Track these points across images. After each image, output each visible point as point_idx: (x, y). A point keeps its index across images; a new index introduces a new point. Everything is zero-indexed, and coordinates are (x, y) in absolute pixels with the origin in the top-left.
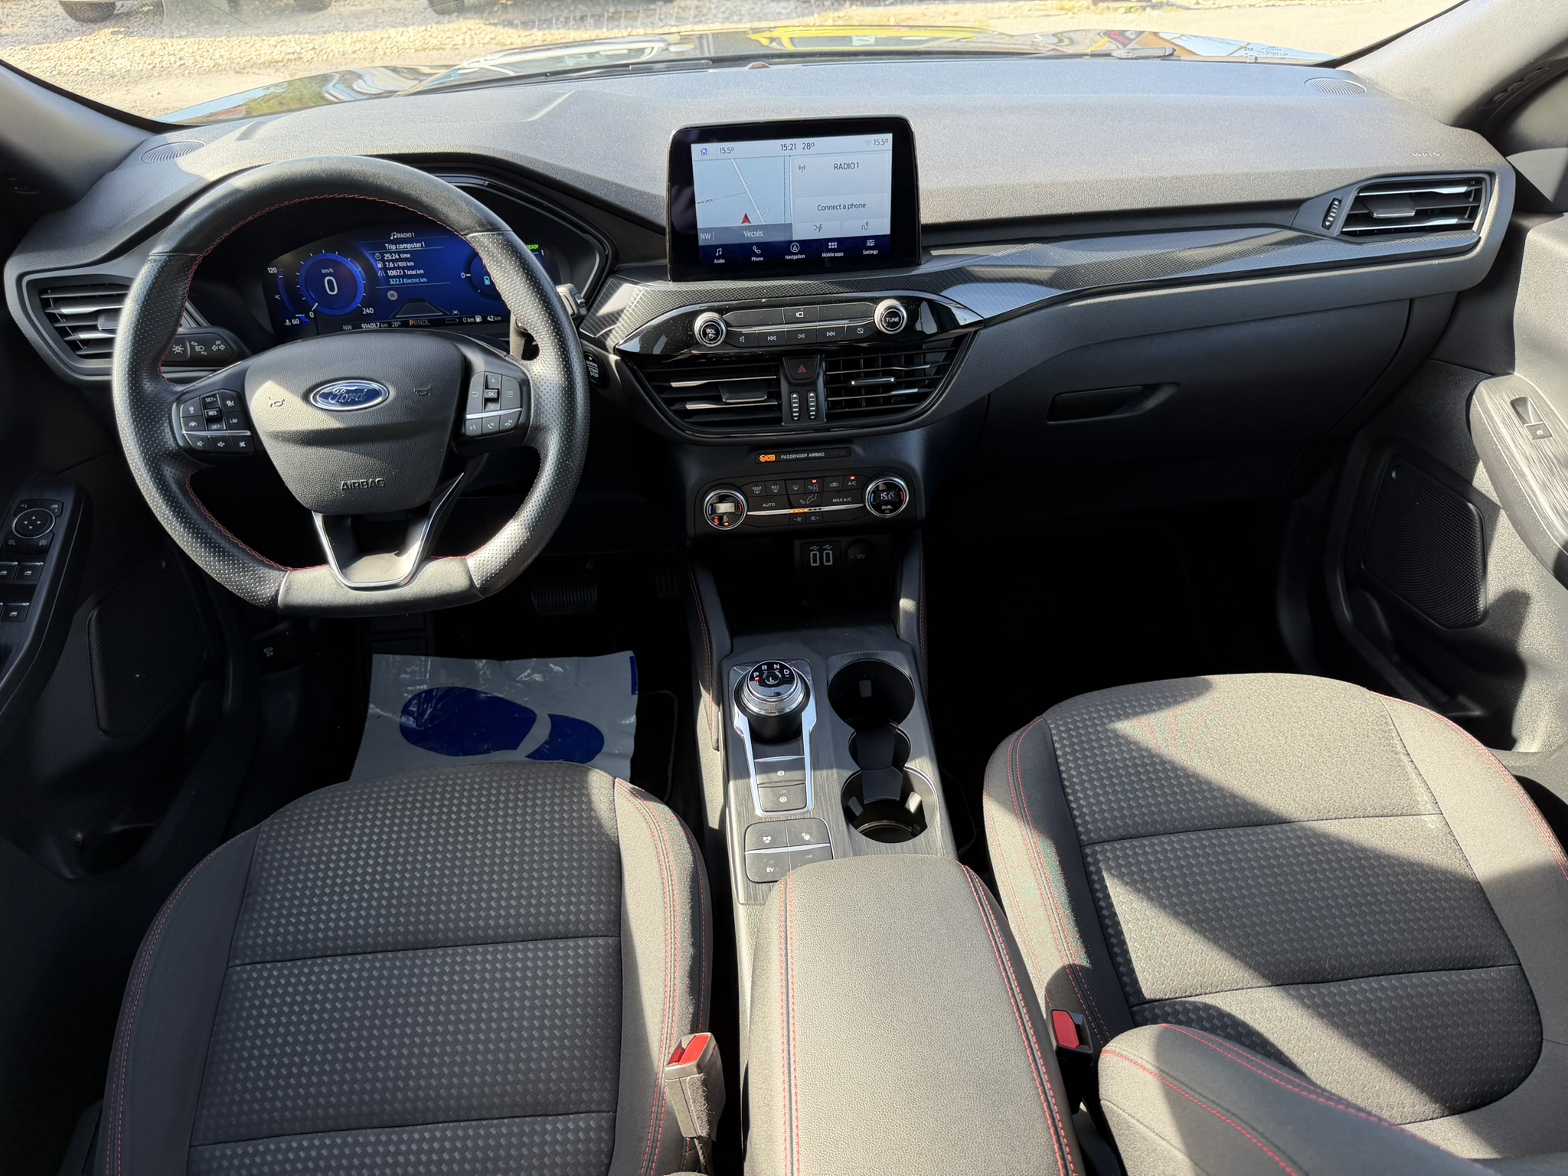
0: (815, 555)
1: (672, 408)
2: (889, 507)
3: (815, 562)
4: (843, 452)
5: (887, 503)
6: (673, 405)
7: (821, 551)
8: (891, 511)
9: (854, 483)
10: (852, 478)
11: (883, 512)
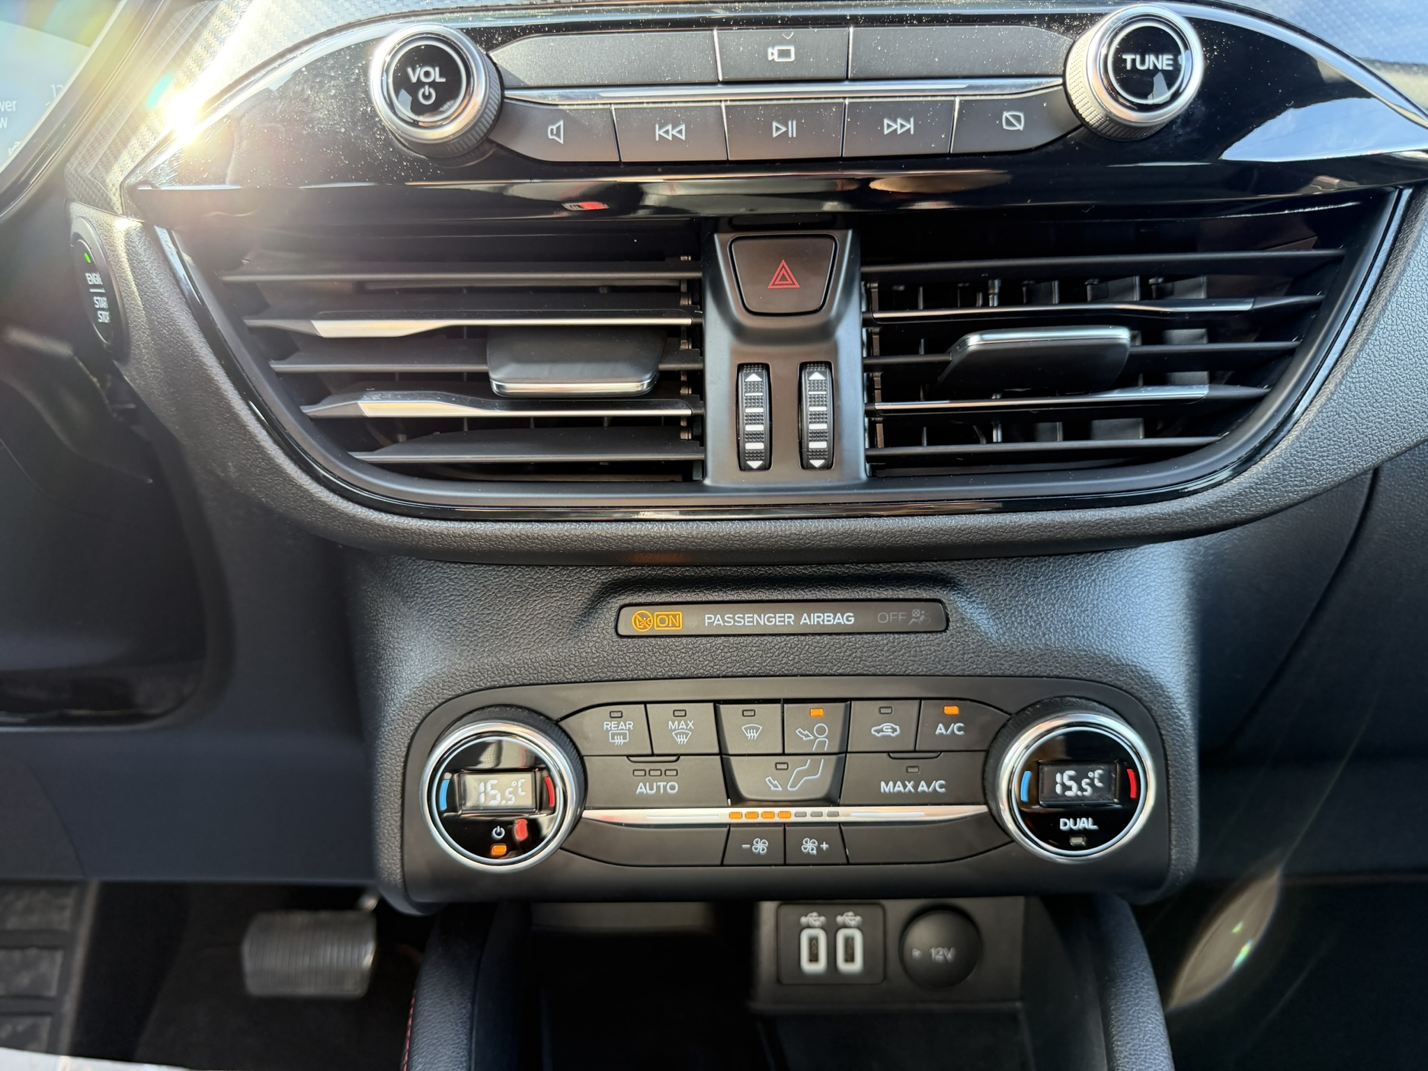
0: (813, 942)
1: (310, 410)
2: (1086, 823)
3: (814, 958)
4: (918, 615)
5: (1075, 810)
6: (315, 401)
7: (831, 930)
8: (1093, 839)
9: (955, 727)
10: (952, 710)
11: (1062, 840)
